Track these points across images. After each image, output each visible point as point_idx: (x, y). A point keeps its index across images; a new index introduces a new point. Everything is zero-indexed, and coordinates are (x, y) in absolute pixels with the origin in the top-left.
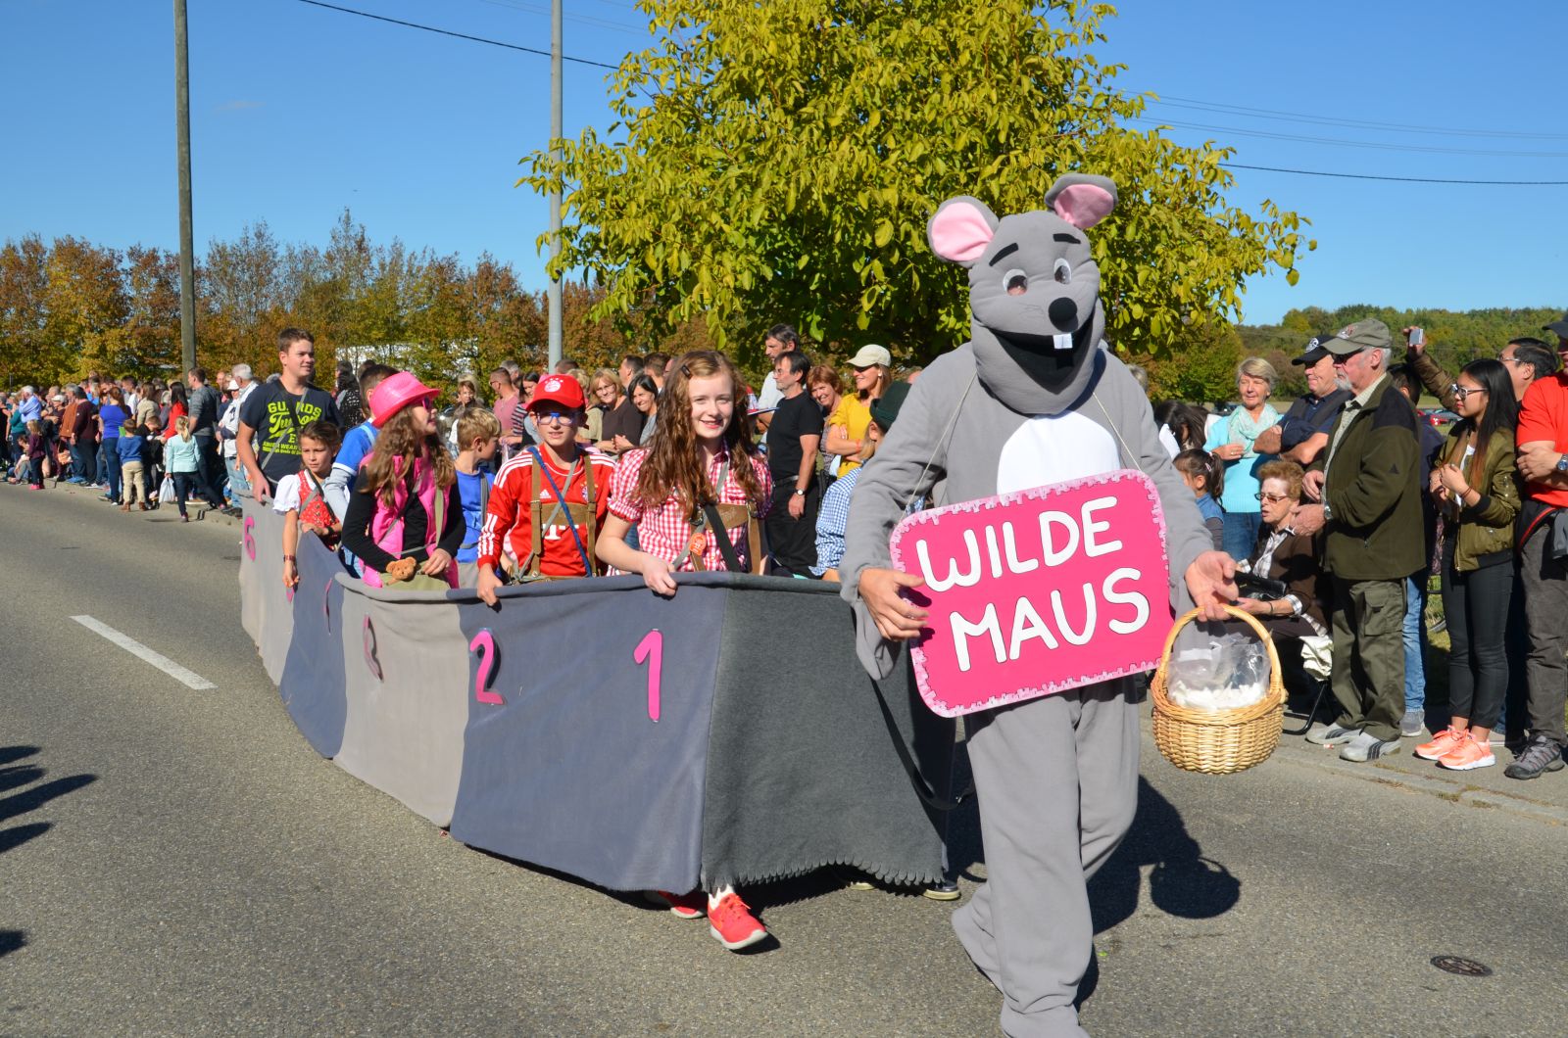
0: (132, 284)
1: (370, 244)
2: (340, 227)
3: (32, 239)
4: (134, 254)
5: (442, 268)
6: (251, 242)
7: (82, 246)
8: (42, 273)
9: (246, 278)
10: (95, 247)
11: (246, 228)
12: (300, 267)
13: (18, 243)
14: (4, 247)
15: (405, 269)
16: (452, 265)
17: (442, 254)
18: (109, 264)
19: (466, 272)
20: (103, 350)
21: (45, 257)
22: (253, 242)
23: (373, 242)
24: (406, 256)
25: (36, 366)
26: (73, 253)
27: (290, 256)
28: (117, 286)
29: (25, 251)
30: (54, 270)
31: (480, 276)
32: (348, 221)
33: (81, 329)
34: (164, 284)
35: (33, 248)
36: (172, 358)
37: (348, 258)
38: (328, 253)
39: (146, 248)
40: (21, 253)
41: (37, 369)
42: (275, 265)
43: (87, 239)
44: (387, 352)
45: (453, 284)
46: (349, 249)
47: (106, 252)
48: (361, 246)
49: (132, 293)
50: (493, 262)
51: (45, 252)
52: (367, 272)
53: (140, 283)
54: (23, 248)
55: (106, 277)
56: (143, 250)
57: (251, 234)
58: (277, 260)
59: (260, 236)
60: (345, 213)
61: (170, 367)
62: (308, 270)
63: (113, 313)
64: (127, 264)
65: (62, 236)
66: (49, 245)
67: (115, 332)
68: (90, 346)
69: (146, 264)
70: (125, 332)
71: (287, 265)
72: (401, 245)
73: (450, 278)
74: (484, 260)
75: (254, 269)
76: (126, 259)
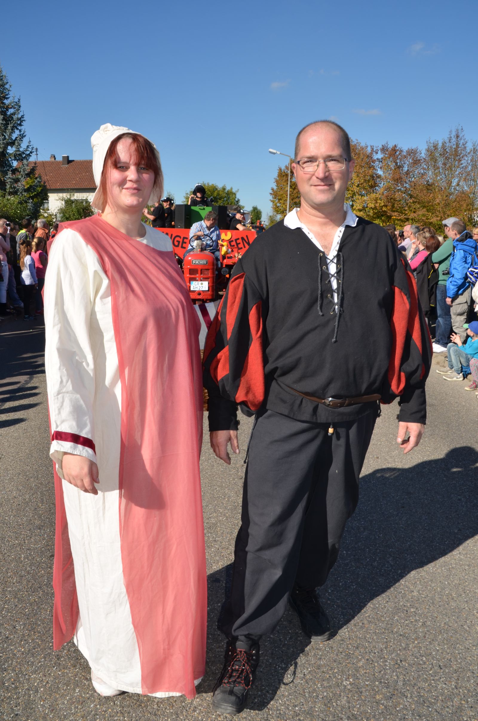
0: (381, 168)
4: (384, 149)
6: (452, 141)
10: (363, 144)
11: (451, 132)
18: (369, 156)
22: (454, 140)
27: (474, 149)
28: (373, 168)
33: (354, 194)
39: (390, 146)
43: (358, 141)
47: (369, 150)
49: (380, 172)
53: (385, 167)
55: (368, 163)
56: (389, 147)
57: (453, 135)
58: (466, 152)
59: (458, 137)
63: (371, 185)
64: (380, 156)
67: (373, 195)
69: (390, 155)
70: (377, 195)
76: (379, 152)
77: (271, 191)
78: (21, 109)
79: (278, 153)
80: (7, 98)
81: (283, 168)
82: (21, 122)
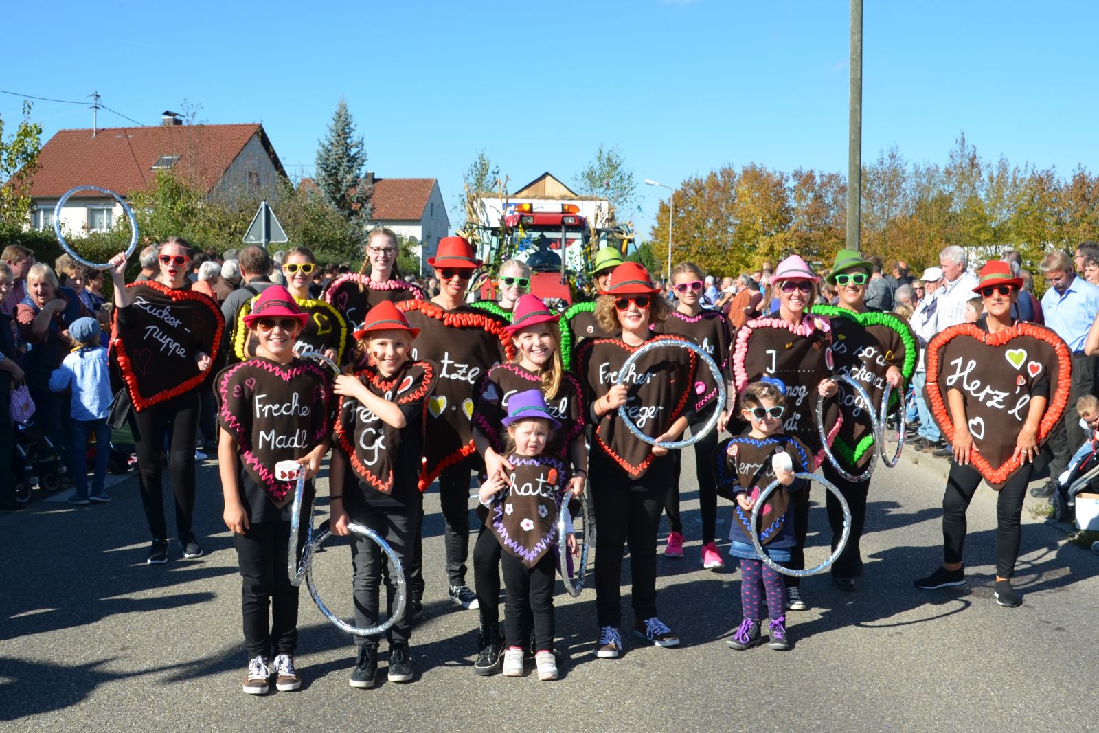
0: (795, 198)
1: (981, 161)
2: (957, 148)
3: (727, 166)
4: (797, 175)
5: (1042, 179)
6: (885, 162)
7: (761, 170)
8: (733, 193)
9: (881, 191)
10: (770, 171)
11: (882, 152)
12: (924, 181)
13: (717, 171)
14: (709, 174)
15: (1010, 180)
16: (1050, 177)
17: (1041, 168)
18: (779, 184)
19: (1062, 182)
20: (772, 249)
21: (735, 180)
22: (887, 162)
23: (983, 160)
24: (1011, 170)
25: (724, 262)
26: (754, 176)
27: (917, 173)
28: (784, 200)
29: (722, 176)
30: (740, 189)
31: (1075, 186)
32: (963, 143)
33: (757, 233)
34: (818, 198)
35: (728, 173)
36: (822, 256)
37: (963, 174)
38: (947, 170)
39: (805, 171)
40: (719, 177)
41: (724, 265)
42: (904, 180)
44: (993, 251)
45: (1051, 193)
46: (964, 165)
47: (778, 174)
48: (973, 163)
49: (795, 205)
50: (1086, 173)
51: (735, 177)
52: (978, 184)
53: (800, 197)
54: (721, 174)
55: (777, 194)
56: (803, 172)
57: (886, 156)
58: (905, 176)
59: (892, 157)
60: (961, 136)
61: (820, 263)
62: (930, 183)
63: (780, 221)
64: (792, 183)
65: (747, 164)
66: (738, 171)
67: (781, 236)
68: (762, 247)
69: (805, 183)
70: (788, 236)
71: (914, 180)
72: (1006, 160)
73: (1048, 188)
74: (1078, 172)
75: (887, 183)
76: (791, 180)
77: (651, 230)
78: (364, 147)
79: (657, 184)
80: (350, 137)
81: (666, 201)
82: (363, 161)
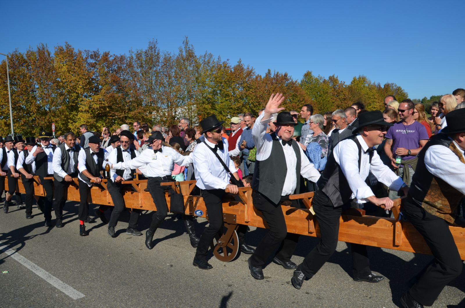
1: (196, 54)
2: (183, 46)
3: (42, 47)
32: (187, 43)
51: (50, 54)
54: (37, 52)
60: (186, 39)
